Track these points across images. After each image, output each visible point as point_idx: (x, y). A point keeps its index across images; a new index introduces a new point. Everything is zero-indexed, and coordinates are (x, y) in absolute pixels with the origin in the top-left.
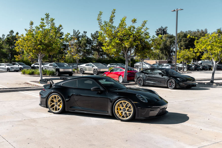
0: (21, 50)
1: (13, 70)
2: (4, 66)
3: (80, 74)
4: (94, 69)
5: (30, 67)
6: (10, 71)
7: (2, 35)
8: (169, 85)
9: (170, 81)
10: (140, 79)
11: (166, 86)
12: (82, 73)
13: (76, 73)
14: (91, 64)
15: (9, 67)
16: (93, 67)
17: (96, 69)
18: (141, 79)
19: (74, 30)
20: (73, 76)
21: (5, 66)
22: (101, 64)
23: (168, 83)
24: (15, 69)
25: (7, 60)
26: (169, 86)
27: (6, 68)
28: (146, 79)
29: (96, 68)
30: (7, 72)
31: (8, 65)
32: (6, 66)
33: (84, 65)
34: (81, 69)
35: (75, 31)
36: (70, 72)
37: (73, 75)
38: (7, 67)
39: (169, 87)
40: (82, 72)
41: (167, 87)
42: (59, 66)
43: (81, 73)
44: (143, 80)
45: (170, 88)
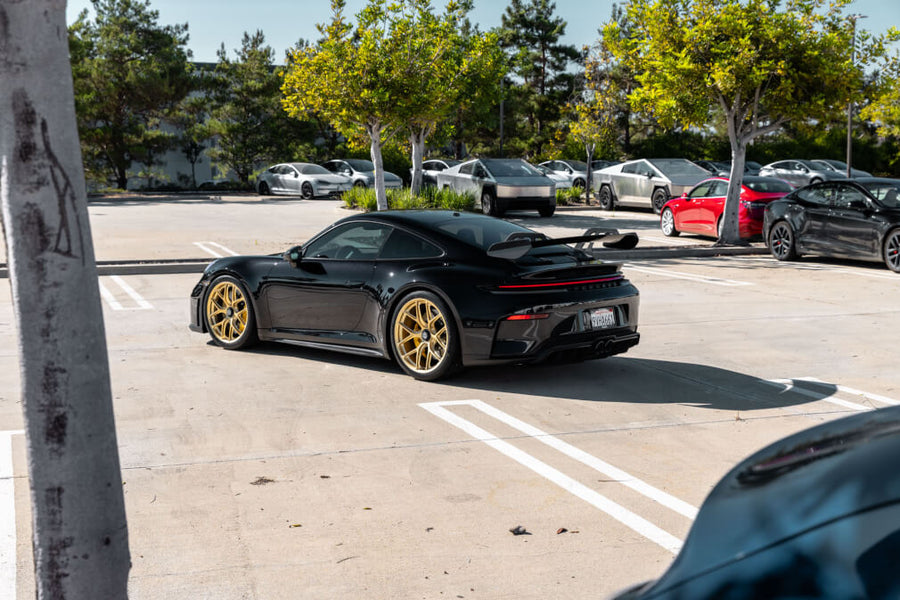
0: (303, 108)
1: (327, 192)
2: (293, 173)
3: (600, 209)
4: (656, 188)
5: (395, 180)
6: (314, 198)
7: (298, 41)
8: (891, 254)
9: (894, 239)
10: (782, 229)
11: (879, 258)
12: (605, 204)
13: (584, 206)
14: (643, 164)
15: (311, 178)
16: (650, 177)
17: (663, 188)
18: (785, 228)
19: (614, 5)
20: (557, 216)
21: (296, 176)
22: (691, 164)
23: (887, 245)
24: (335, 187)
25: (315, 150)
26: (889, 258)
27: (297, 182)
28: (805, 230)
29: (663, 180)
30: (302, 198)
31: (306, 172)
32: (300, 174)
33: (615, 170)
34: (603, 185)
35: (620, 13)
36: (540, 197)
37: (556, 213)
38: (303, 178)
39: (890, 263)
40: (608, 201)
41: (882, 266)
42: (494, 176)
43: (603, 207)
44: (793, 233)
45: (893, 266)
